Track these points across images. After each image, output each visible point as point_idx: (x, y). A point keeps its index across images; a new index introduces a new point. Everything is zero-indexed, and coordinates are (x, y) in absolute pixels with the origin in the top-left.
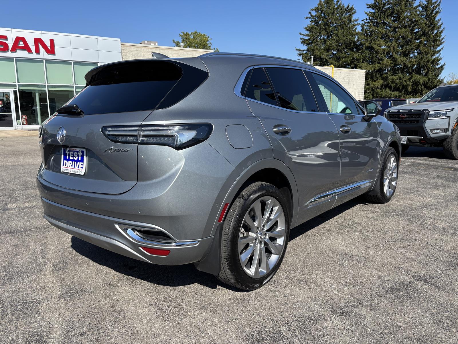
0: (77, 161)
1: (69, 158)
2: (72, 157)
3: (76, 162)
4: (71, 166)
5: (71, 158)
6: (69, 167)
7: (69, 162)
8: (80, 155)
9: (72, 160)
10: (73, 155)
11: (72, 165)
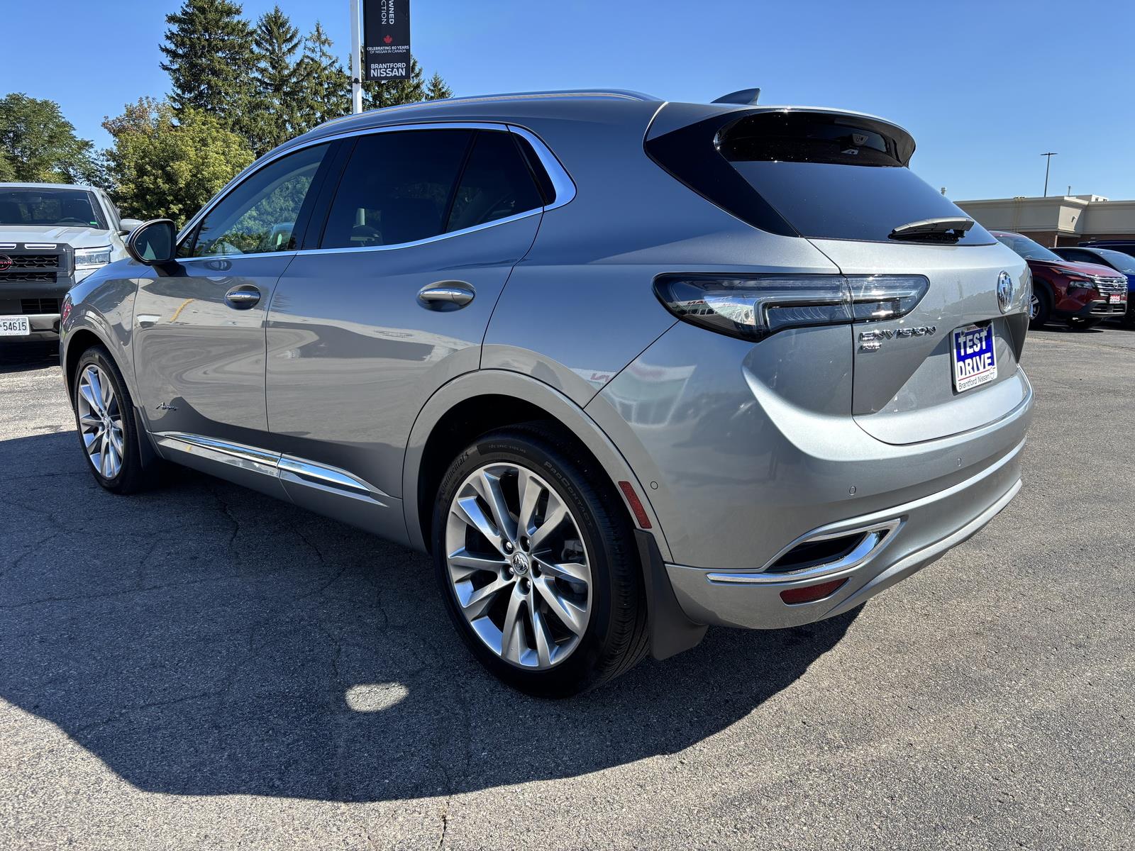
0: (981, 352)
1: (965, 351)
2: (971, 347)
3: (978, 357)
4: (971, 371)
5: (969, 351)
6: (968, 375)
7: (968, 361)
8: (984, 339)
9: (971, 356)
10: (971, 343)
11: (973, 368)
